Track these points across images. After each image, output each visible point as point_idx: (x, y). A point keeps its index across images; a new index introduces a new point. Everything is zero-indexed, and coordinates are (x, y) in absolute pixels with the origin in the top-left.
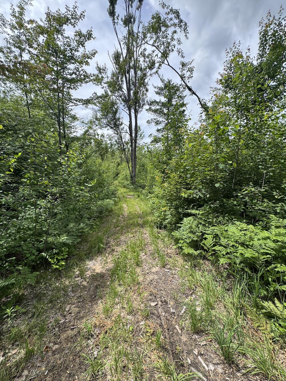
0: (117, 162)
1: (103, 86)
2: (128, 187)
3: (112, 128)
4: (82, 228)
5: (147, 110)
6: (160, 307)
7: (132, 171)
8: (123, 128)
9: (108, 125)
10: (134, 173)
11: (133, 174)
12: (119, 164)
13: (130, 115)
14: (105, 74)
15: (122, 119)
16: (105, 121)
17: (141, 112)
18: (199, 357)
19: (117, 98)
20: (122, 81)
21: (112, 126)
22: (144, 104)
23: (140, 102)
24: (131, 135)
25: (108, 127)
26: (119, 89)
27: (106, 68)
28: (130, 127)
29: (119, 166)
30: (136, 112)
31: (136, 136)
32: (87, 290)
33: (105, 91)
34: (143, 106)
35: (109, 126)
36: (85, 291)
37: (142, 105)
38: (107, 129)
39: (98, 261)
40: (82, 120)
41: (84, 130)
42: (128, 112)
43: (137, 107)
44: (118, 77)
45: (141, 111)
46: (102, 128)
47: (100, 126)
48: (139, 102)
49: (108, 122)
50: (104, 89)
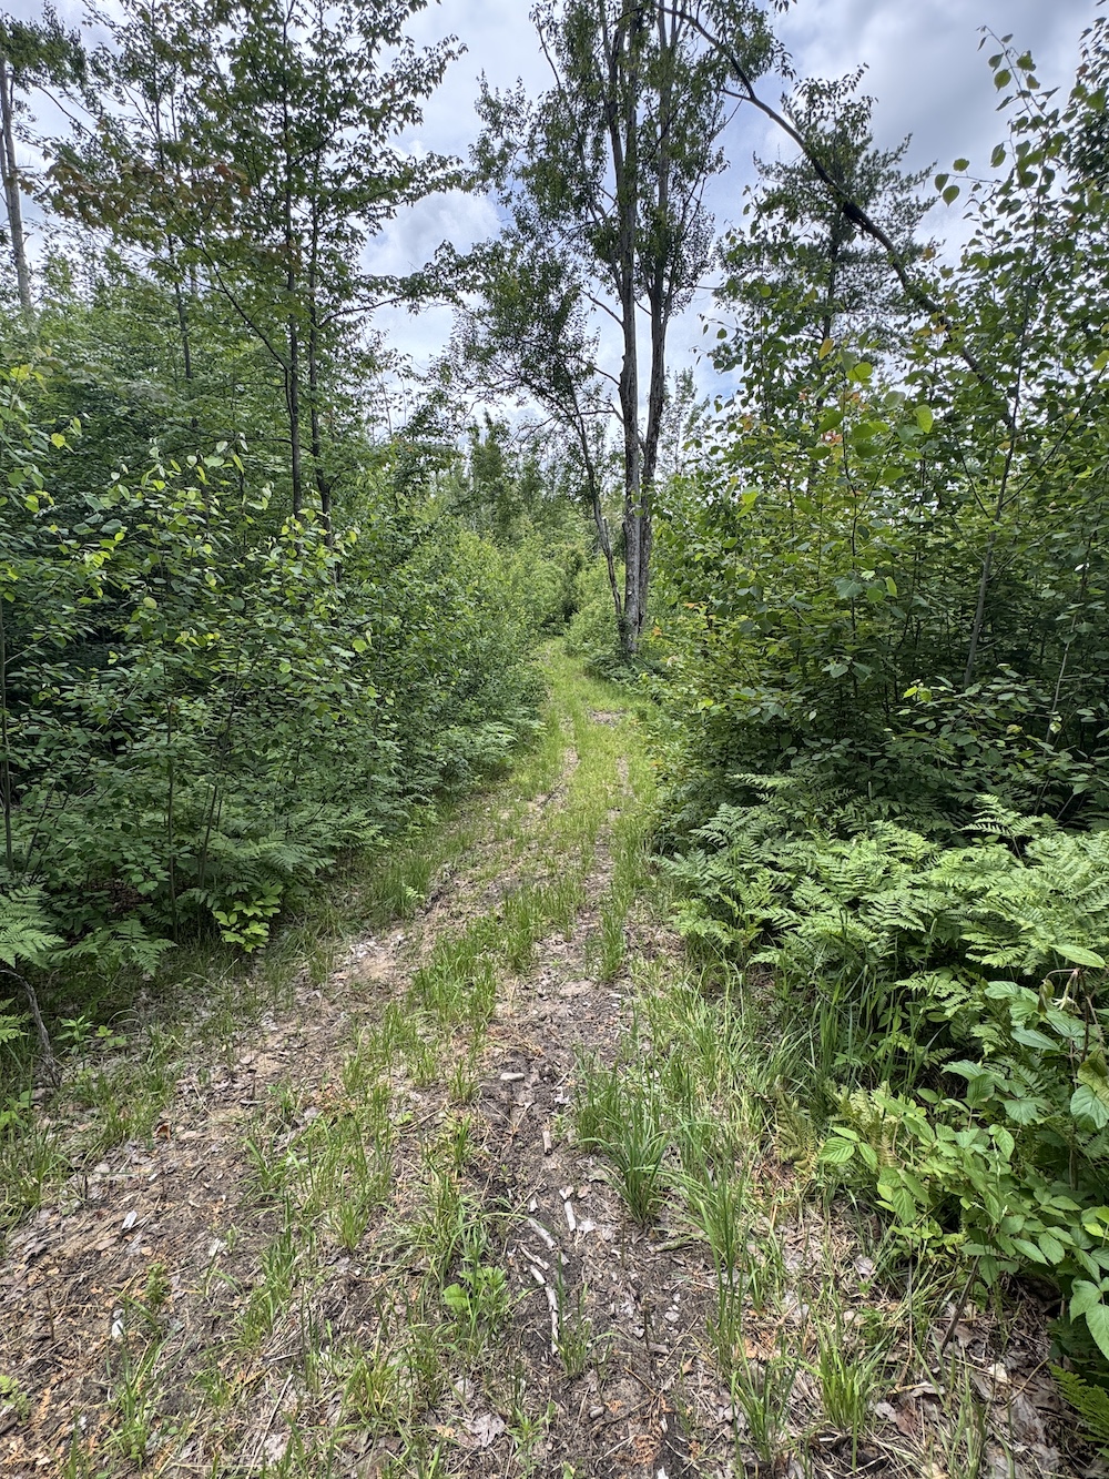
0: (573, 553)
1: (506, 193)
2: (605, 674)
3: (541, 392)
4: (354, 826)
5: (718, 293)
6: (526, 1089)
7: (628, 597)
8: (597, 391)
9: (526, 380)
10: (634, 608)
11: (633, 613)
12: (578, 565)
13: (628, 326)
14: (516, 129)
15: (592, 348)
16: (510, 362)
17: (687, 306)
18: (568, 1205)
19: (575, 242)
20: (598, 154)
21: (544, 382)
22: (704, 264)
23: (685, 252)
24: (629, 420)
25: (525, 391)
26: (580, 201)
27: (522, 100)
28: (627, 386)
29: (580, 575)
30: (661, 305)
31: (655, 429)
32: (323, 1021)
33: (517, 214)
34: (695, 277)
35: (528, 382)
36: (316, 1024)
37: (690, 271)
38: (515, 399)
39: (388, 945)
40: (404, 363)
41: (411, 411)
42: (619, 312)
43: (666, 284)
44: (582, 137)
45: (688, 299)
46: (497, 396)
47: (484, 389)
48: (678, 255)
49: (525, 364)
50: (510, 206)
